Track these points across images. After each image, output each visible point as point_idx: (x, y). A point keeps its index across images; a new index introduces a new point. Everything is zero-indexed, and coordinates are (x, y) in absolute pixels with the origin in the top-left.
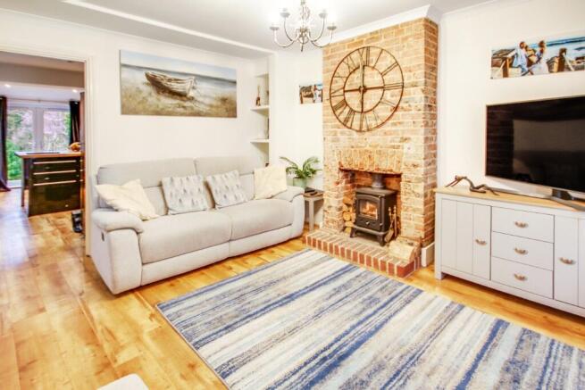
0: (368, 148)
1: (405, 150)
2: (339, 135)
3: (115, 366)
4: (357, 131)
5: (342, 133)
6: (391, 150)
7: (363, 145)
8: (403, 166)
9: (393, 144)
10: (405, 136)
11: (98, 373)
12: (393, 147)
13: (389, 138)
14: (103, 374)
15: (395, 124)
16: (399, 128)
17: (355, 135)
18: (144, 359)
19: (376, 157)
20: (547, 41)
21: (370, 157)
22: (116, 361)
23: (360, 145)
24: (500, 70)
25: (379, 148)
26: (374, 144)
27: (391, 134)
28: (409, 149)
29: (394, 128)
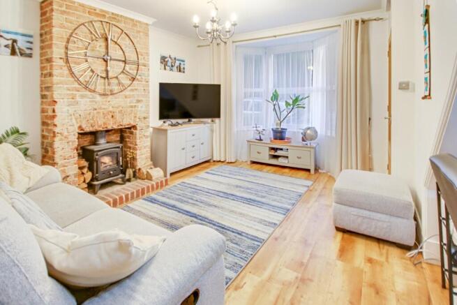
0: (111, 109)
1: (139, 109)
2: (78, 99)
3: (300, 275)
4: (101, 95)
5: (82, 96)
6: (129, 109)
7: (105, 107)
8: (138, 120)
9: (132, 104)
10: (140, 99)
11: (311, 280)
12: (132, 107)
13: (128, 100)
14: (310, 277)
15: (132, 90)
16: (135, 93)
17: (98, 98)
18: (285, 262)
19: (118, 116)
20: (177, 58)
21: (112, 116)
22: (297, 278)
23: (103, 107)
24: (163, 66)
25: (121, 108)
26: (116, 105)
27: (130, 98)
28: (142, 107)
29: (132, 93)
